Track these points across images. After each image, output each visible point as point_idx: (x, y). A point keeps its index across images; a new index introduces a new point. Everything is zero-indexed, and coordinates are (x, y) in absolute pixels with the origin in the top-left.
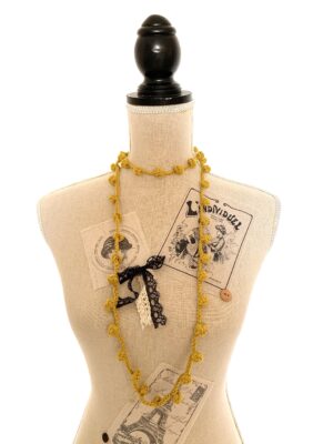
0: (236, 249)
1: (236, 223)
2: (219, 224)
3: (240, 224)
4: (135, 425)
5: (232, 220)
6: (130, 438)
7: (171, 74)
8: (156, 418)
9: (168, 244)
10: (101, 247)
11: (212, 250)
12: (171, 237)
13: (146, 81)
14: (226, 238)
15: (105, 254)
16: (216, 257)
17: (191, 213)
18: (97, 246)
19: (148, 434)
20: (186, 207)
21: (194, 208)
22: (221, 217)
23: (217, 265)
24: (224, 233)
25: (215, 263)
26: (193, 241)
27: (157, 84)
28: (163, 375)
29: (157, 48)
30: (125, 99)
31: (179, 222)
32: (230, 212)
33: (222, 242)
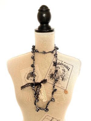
0: (69, 77)
1: (68, 68)
2: (63, 68)
3: (69, 69)
5: (67, 67)
7: (48, 23)
9: (48, 75)
10: (26, 76)
11: (61, 77)
12: (48, 73)
13: (41, 25)
14: (66, 73)
15: (28, 78)
16: (63, 79)
17: (54, 65)
18: (25, 76)
20: (53, 63)
22: (64, 66)
23: (63, 82)
24: (65, 71)
25: (62, 81)
27: (44, 26)
28: (46, 117)
29: (44, 15)
30: (34, 31)
31: (51, 68)
32: (66, 65)
33: (64, 74)
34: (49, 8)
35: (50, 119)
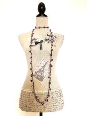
0: (56, 41)
3: (57, 38)
4: (38, 71)
5: (55, 37)
6: (37, 74)
8: (42, 69)
9: (44, 40)
17: (48, 36)
19: (41, 73)
20: (47, 35)
21: (48, 35)
26: (48, 39)
30: (36, 16)
31: (46, 37)
34: (44, 4)
35: (46, 62)
